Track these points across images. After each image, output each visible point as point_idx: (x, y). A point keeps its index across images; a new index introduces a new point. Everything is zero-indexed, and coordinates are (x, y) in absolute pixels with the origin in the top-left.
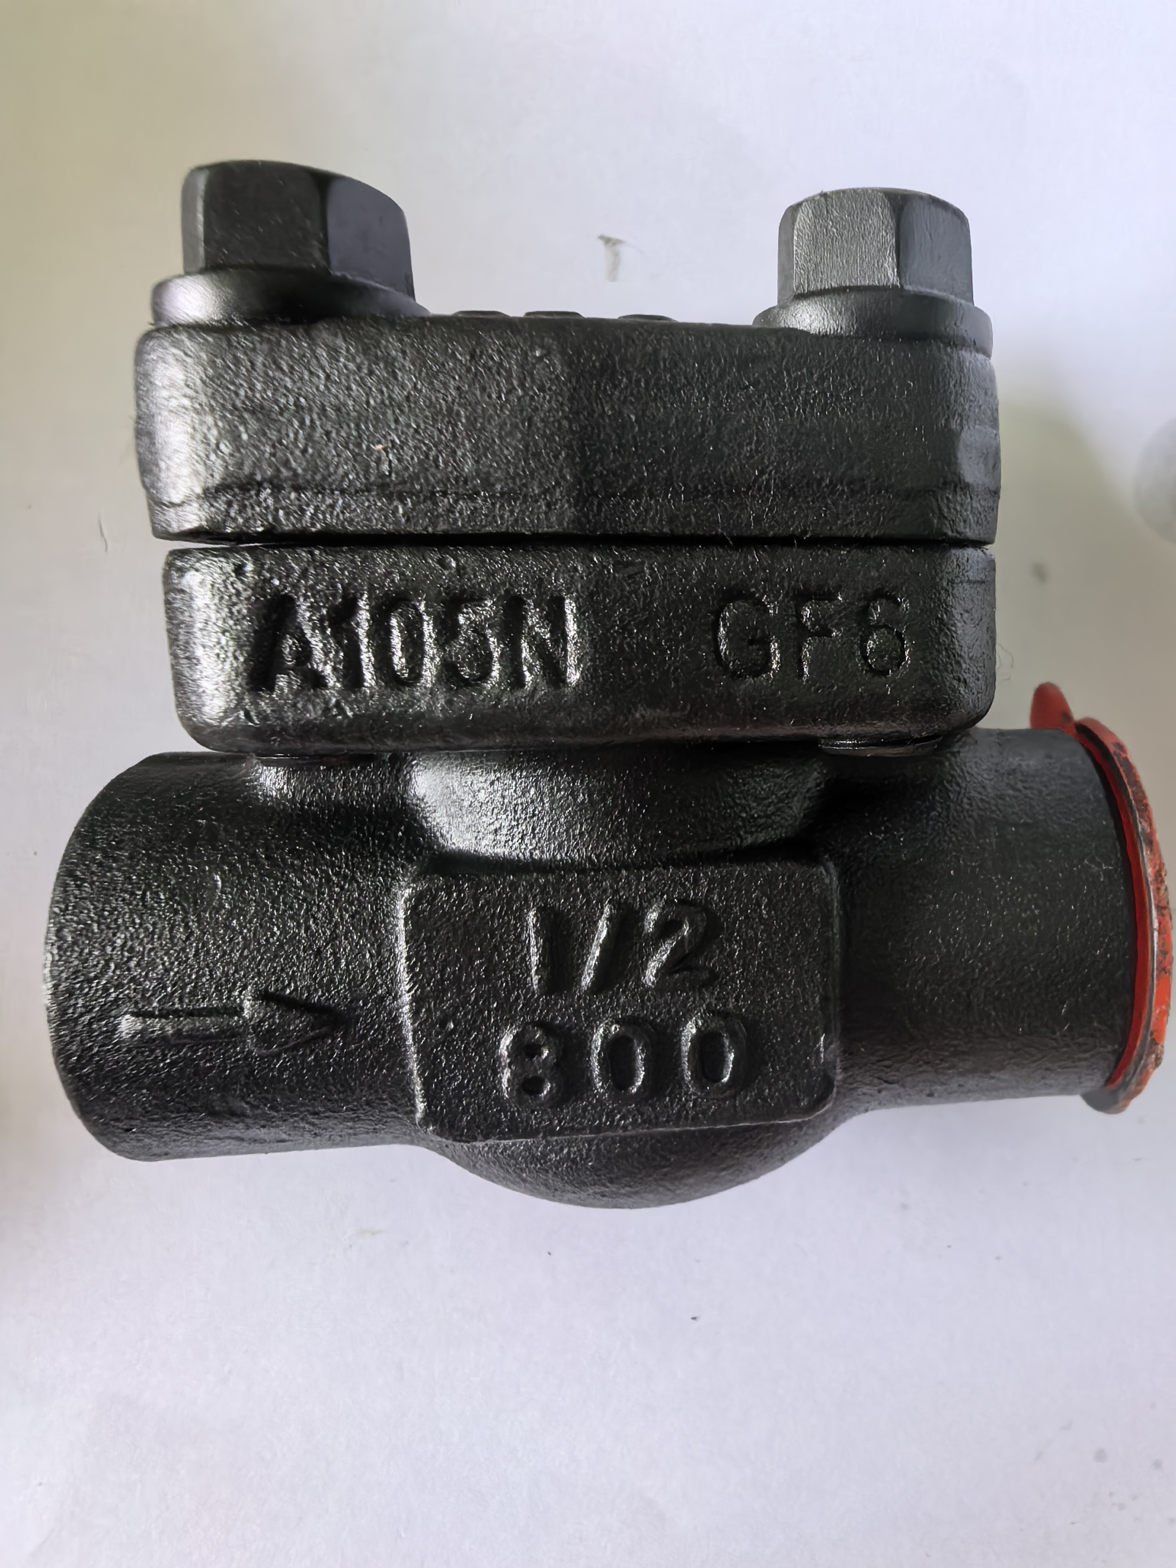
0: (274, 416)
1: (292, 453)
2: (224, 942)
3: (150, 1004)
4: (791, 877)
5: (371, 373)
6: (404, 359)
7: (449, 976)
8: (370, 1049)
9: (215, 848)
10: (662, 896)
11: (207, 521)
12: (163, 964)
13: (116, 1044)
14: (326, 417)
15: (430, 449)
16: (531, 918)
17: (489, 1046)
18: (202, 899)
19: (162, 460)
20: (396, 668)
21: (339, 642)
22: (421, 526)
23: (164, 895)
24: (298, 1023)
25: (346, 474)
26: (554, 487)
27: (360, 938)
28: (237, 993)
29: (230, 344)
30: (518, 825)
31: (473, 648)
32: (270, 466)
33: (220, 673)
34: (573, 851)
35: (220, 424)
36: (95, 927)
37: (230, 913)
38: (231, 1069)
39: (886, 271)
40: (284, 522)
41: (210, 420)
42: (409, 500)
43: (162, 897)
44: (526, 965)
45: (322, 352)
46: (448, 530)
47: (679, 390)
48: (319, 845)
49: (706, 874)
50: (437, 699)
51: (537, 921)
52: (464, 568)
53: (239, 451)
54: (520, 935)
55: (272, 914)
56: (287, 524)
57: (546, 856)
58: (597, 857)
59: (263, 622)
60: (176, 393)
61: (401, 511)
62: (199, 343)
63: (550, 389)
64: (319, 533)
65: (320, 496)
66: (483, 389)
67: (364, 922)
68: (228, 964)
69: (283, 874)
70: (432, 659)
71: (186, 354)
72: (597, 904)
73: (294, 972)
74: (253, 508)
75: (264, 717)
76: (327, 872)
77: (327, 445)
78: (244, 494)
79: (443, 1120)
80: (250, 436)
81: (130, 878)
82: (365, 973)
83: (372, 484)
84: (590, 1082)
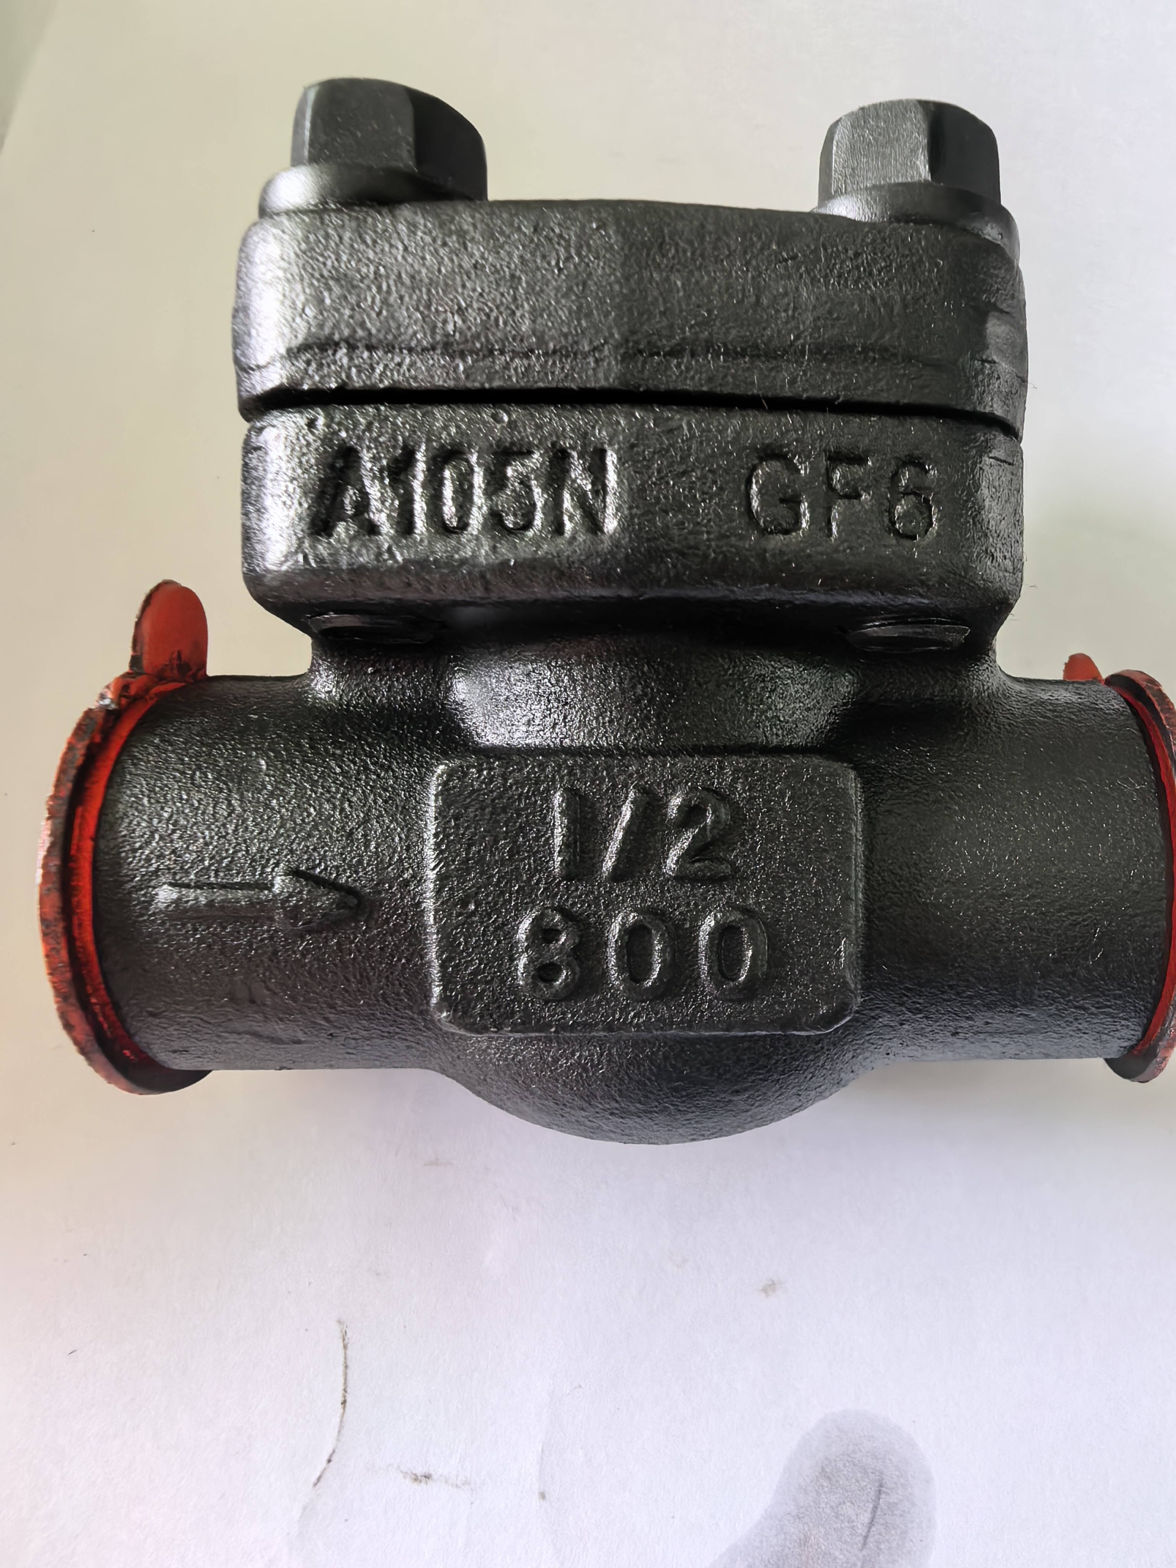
0: (355, 283)
1: (369, 316)
2: (263, 820)
3: (187, 873)
4: (815, 769)
5: (445, 244)
6: (475, 232)
7: (474, 854)
8: (391, 935)
9: (263, 737)
10: (687, 783)
11: (288, 379)
12: (204, 838)
13: (151, 915)
14: (403, 284)
15: (491, 310)
16: (557, 799)
17: (507, 931)
18: (246, 780)
19: (254, 328)
20: (446, 517)
21: (394, 490)
22: (478, 382)
23: (212, 774)
24: (325, 900)
25: (415, 333)
26: (603, 345)
27: (391, 822)
28: (269, 870)
29: (322, 223)
30: (550, 715)
31: (518, 497)
32: (347, 327)
33: (284, 518)
34: (601, 738)
35: (308, 291)
36: (145, 801)
37: (272, 794)
38: (256, 950)
39: (918, 168)
40: (355, 378)
41: (298, 287)
42: (469, 358)
43: (210, 776)
44: (549, 848)
45: (403, 228)
46: (502, 386)
47: (722, 261)
48: (360, 738)
49: (731, 764)
50: (482, 546)
51: (562, 801)
52: (515, 422)
53: (322, 314)
54: (545, 818)
55: (310, 796)
56: (357, 382)
57: (577, 744)
58: (624, 744)
59: (328, 471)
60: (271, 266)
61: (461, 368)
62: (296, 223)
63: (604, 256)
64: (386, 389)
65: (390, 355)
66: (544, 257)
67: (397, 808)
68: (264, 841)
69: (324, 761)
70: (480, 508)
71: (283, 232)
72: (622, 788)
73: (325, 852)
74: (329, 366)
75: (320, 560)
76: (365, 761)
77: (400, 308)
78: (322, 354)
79: (456, 1006)
80: (333, 301)
81: (183, 760)
82: (394, 856)
83: (438, 343)
84: (605, 973)
